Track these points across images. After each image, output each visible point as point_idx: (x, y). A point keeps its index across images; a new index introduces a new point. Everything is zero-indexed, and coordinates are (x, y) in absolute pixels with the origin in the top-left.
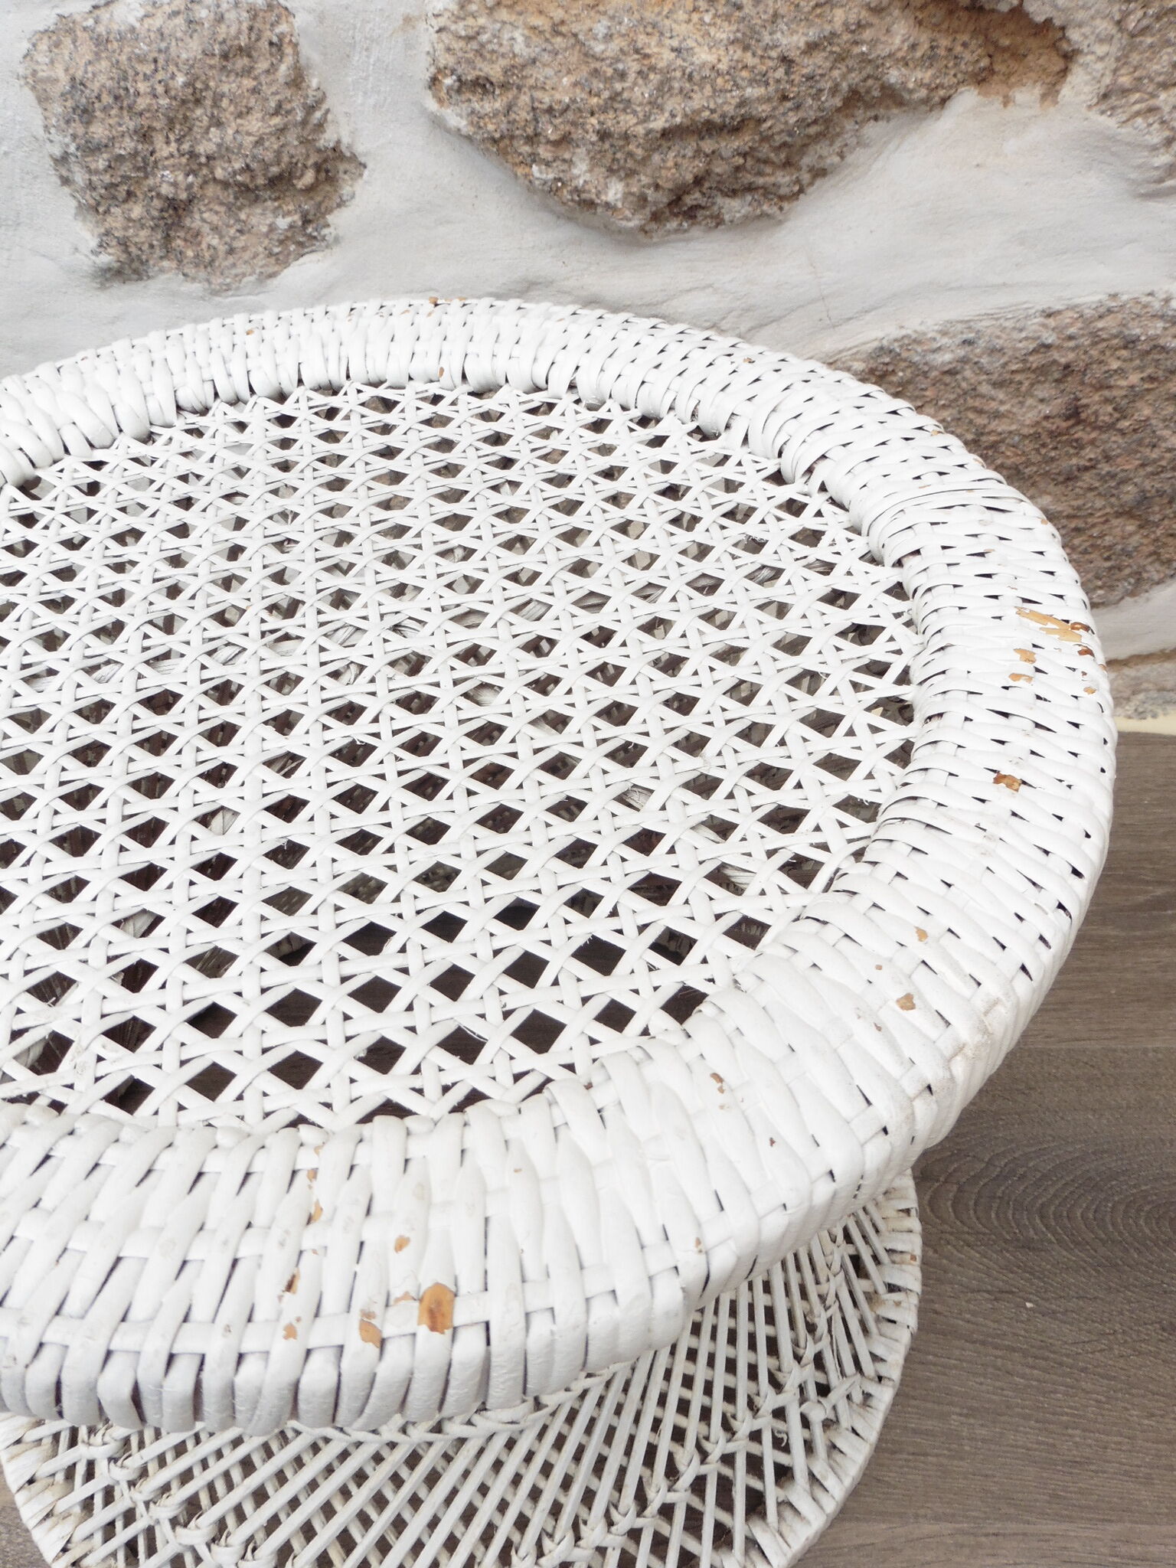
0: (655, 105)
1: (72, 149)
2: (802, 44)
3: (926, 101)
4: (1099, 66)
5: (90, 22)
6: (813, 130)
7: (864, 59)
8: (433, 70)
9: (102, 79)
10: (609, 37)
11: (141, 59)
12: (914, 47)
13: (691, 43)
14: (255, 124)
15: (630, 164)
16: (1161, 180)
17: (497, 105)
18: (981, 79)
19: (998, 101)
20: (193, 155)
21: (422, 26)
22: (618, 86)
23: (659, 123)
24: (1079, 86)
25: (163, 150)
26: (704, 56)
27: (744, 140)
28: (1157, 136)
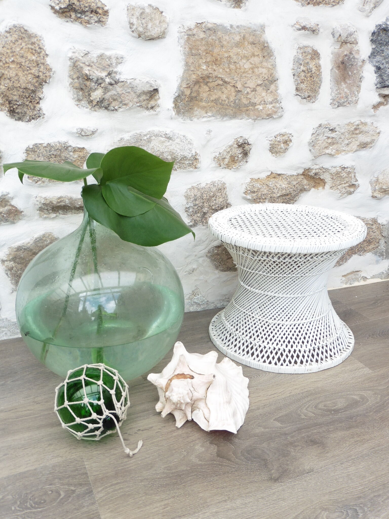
0: (278, 193)
1: (192, 205)
2: (295, 184)
3: (308, 190)
4: (330, 184)
5: (197, 187)
6: (296, 195)
7: (302, 185)
8: (246, 190)
9: (199, 195)
10: (272, 184)
11: (205, 191)
12: (307, 183)
13: (282, 184)
14: (221, 200)
16: (340, 197)
17: (256, 194)
18: (314, 187)
19: (317, 189)
20: (210, 205)
21: (244, 184)
22: (273, 191)
23: (279, 195)
24: (327, 186)
25: (205, 204)
26: (283, 186)
27: (289, 197)
28: (339, 192)
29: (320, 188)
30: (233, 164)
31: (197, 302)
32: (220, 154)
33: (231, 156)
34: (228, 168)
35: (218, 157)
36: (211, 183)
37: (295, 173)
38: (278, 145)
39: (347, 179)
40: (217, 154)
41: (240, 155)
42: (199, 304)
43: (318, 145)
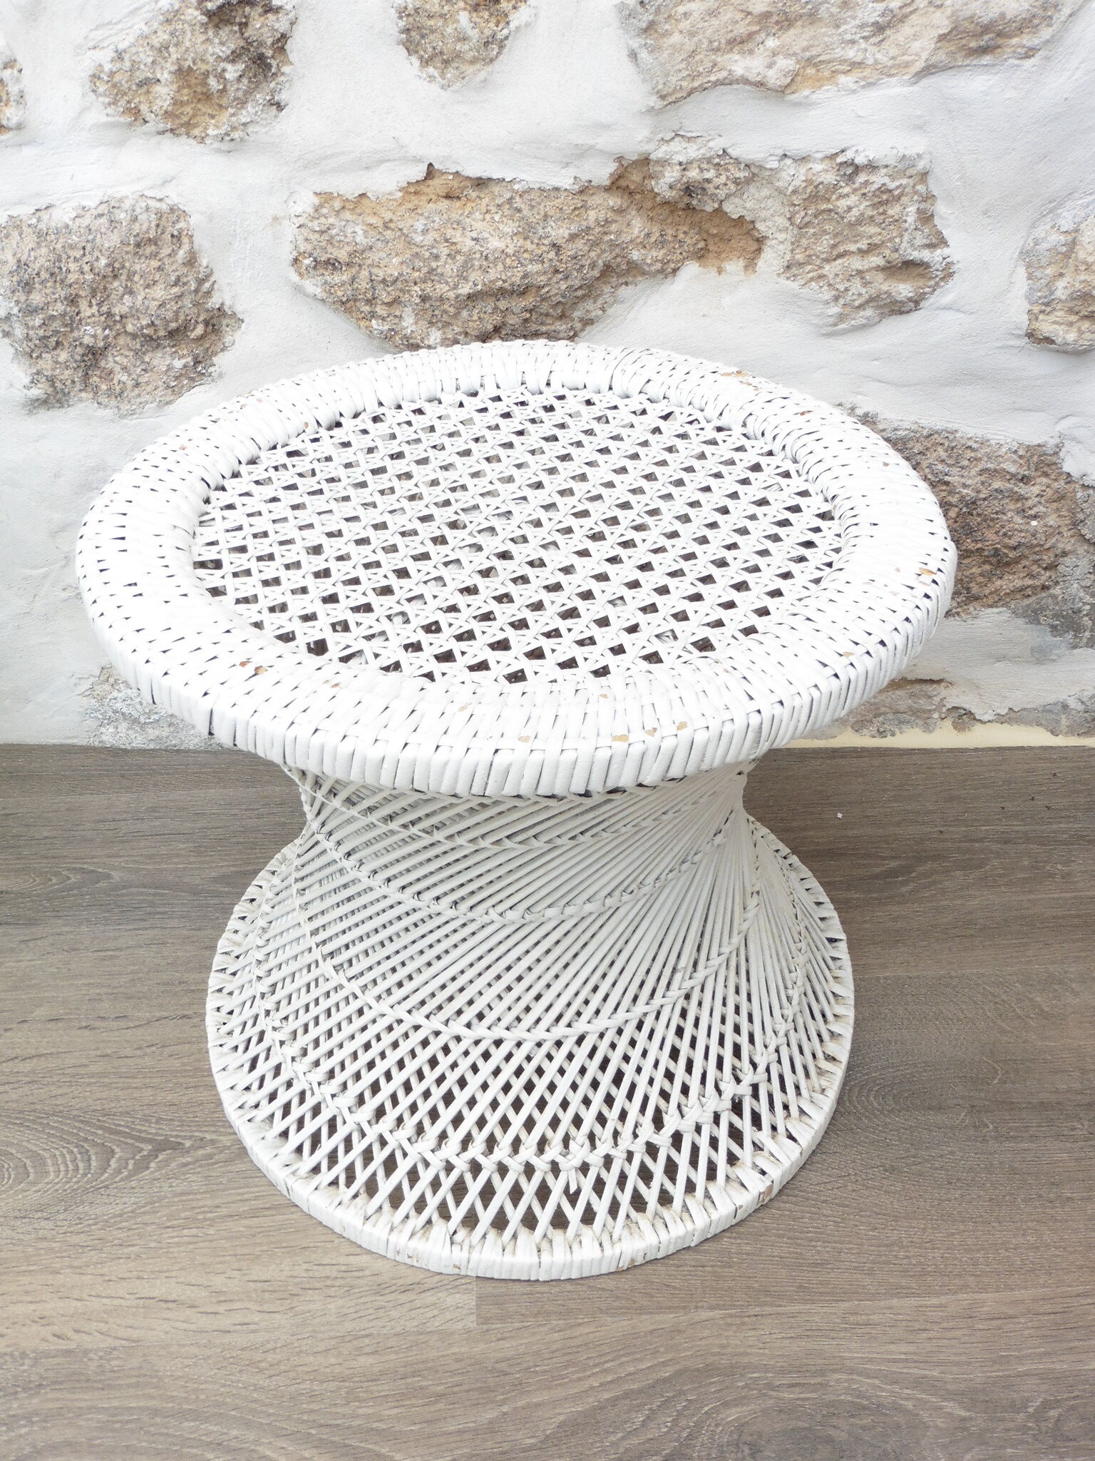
0: (462, 277)
1: (15, 311)
2: (566, 235)
3: (662, 271)
4: (781, 247)
5: (34, 221)
6: (579, 293)
7: (613, 245)
8: (295, 254)
9: (42, 261)
10: (425, 231)
11: (72, 247)
12: (648, 235)
13: (486, 235)
14: (159, 292)
15: (445, 318)
16: (835, 325)
17: (344, 278)
18: (700, 256)
19: (714, 270)
20: (109, 314)
21: (286, 223)
22: (434, 265)
23: (465, 289)
24: (771, 259)
25: (86, 311)
26: (495, 243)
27: (529, 301)
28: (827, 295)
29: (734, 266)
30: (213, 117)
31: (124, 710)
32: (120, 56)
33: (183, 73)
34: (188, 134)
35: (112, 74)
36: (100, 211)
37: (565, 180)
38: (442, 16)
39: (873, 230)
40: (105, 57)
41: (229, 67)
42: (136, 721)
43: (685, 25)
